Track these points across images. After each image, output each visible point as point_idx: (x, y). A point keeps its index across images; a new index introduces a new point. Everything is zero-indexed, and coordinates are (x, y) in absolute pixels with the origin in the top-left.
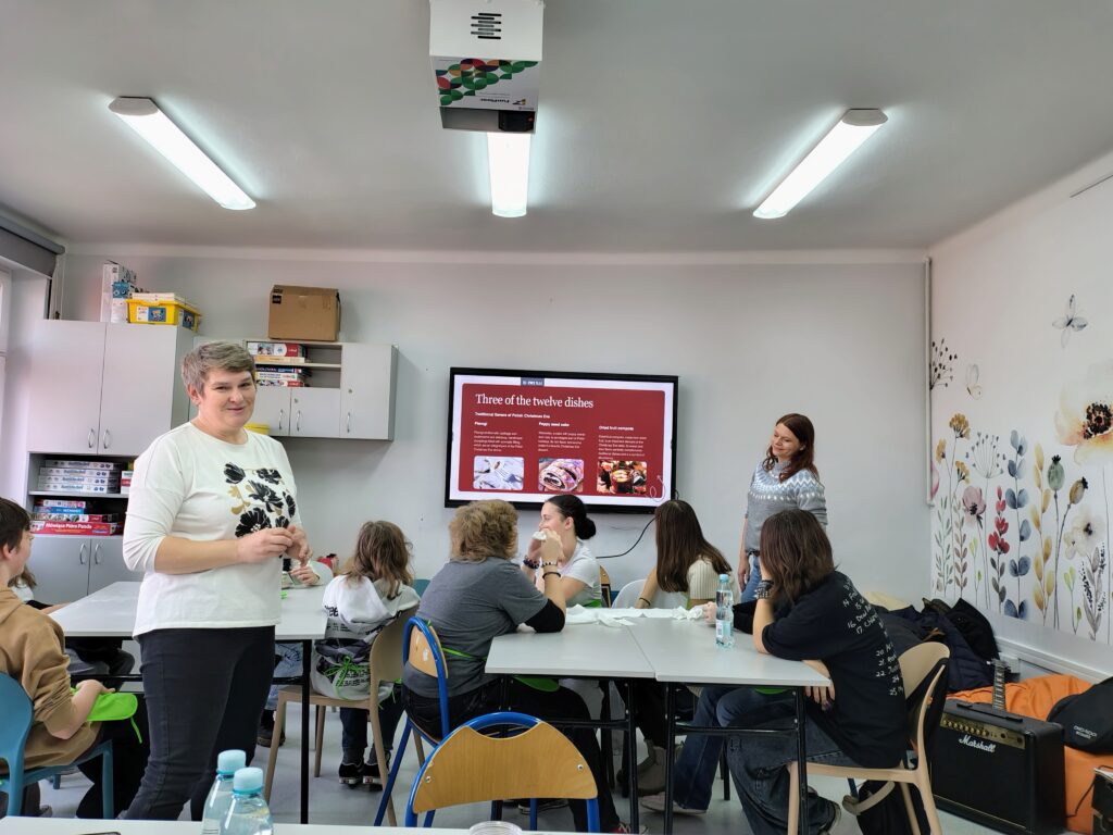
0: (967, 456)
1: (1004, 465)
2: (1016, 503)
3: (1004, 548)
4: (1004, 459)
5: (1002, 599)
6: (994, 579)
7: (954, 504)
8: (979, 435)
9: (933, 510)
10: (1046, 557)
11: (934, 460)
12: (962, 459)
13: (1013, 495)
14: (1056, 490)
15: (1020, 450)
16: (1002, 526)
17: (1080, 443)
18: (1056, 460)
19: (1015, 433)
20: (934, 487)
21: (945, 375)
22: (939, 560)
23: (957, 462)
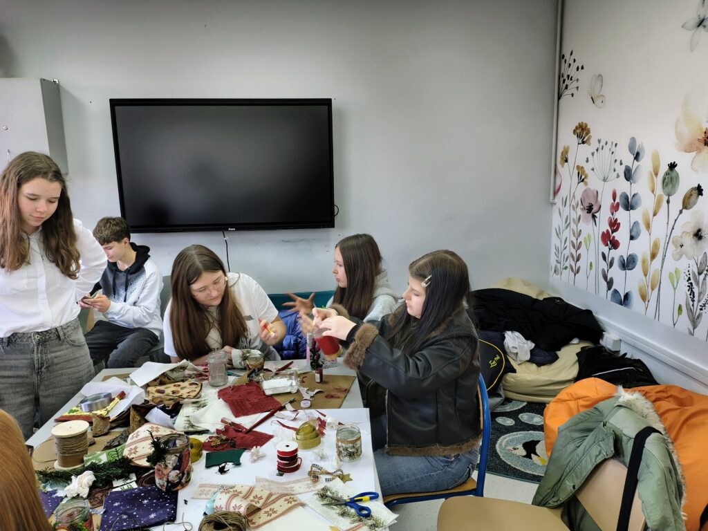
0: (587, 161)
1: (621, 170)
2: (629, 205)
3: (615, 245)
4: (621, 164)
5: (609, 288)
6: (603, 270)
7: (573, 203)
8: (599, 141)
9: (555, 207)
10: (653, 256)
11: (559, 166)
12: (582, 163)
13: (627, 198)
14: (669, 195)
15: (637, 157)
16: (615, 225)
17: (699, 150)
18: (672, 166)
19: (633, 140)
20: (557, 187)
21: (572, 85)
22: (557, 249)
23: (578, 166)
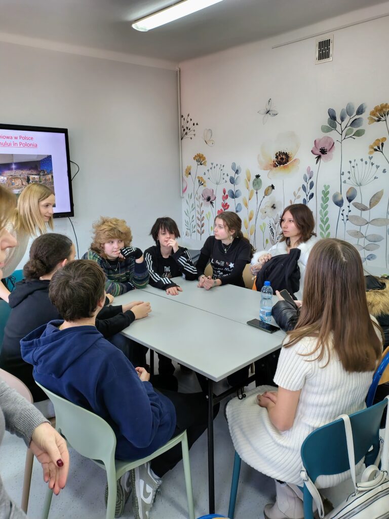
0: (205, 174)
1: (228, 179)
2: (234, 196)
4: (228, 175)
7: (197, 197)
8: (212, 164)
9: (183, 200)
11: (185, 177)
12: (201, 175)
13: (232, 192)
14: (257, 190)
15: (237, 172)
16: (226, 206)
17: (271, 169)
19: (234, 164)
20: (184, 189)
21: (190, 134)
22: (188, 223)
23: (198, 177)
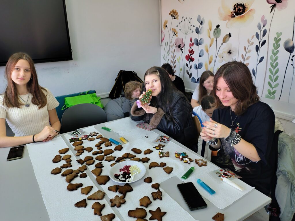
0: (177, 26)
1: (194, 29)
2: (198, 43)
3: (192, 60)
4: (194, 27)
5: (190, 77)
6: (187, 71)
7: (171, 44)
8: (183, 18)
9: (162, 47)
10: (210, 62)
11: (163, 29)
12: (175, 27)
13: (197, 41)
14: (217, 38)
15: (201, 23)
16: (192, 52)
17: (229, 20)
18: (218, 26)
19: (199, 17)
20: (163, 38)
23: (172, 29)
